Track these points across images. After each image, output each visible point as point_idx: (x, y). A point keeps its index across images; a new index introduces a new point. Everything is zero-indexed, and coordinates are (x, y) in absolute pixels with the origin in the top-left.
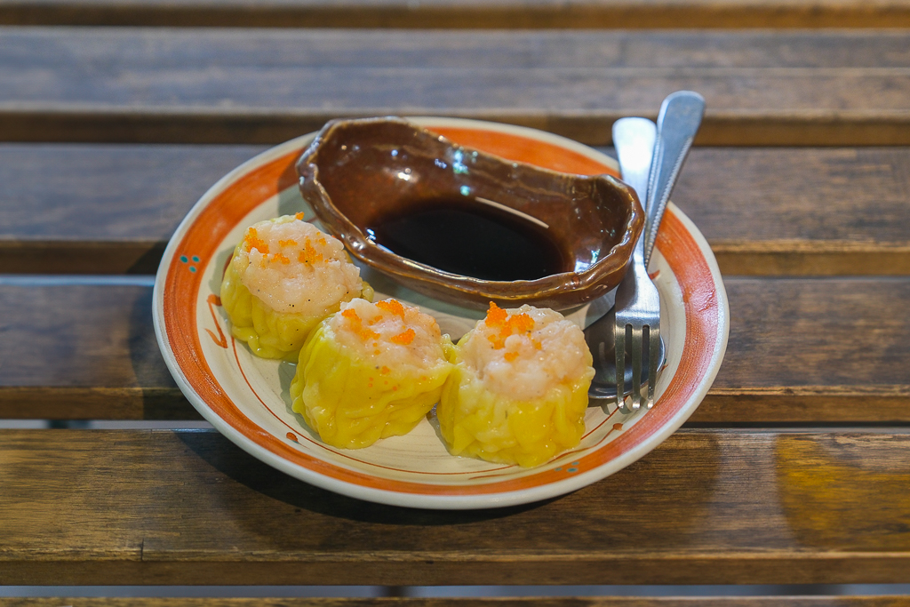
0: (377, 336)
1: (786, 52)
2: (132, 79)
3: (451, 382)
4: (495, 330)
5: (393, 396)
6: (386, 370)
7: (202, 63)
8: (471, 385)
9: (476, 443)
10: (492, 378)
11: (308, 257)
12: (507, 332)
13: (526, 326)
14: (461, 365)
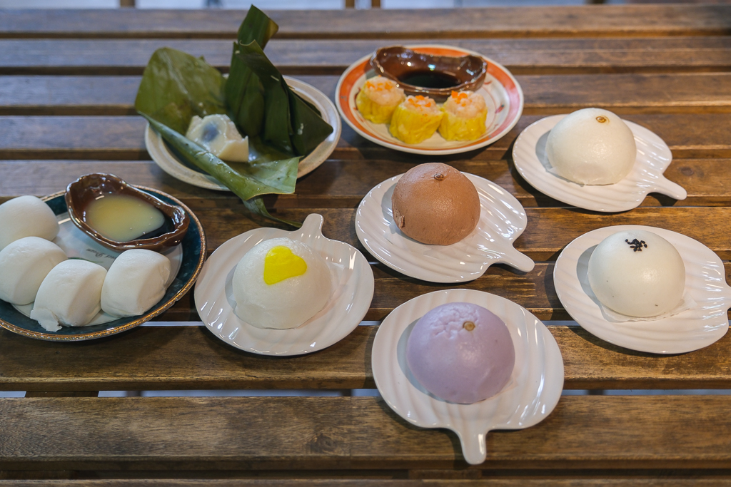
0: (420, 106)
1: (517, 46)
2: (292, 55)
3: (445, 118)
4: (456, 99)
5: (427, 125)
6: (426, 115)
7: (315, 50)
8: (452, 117)
9: (456, 135)
10: (459, 112)
11: (388, 87)
12: (460, 99)
13: (465, 96)
14: (447, 112)
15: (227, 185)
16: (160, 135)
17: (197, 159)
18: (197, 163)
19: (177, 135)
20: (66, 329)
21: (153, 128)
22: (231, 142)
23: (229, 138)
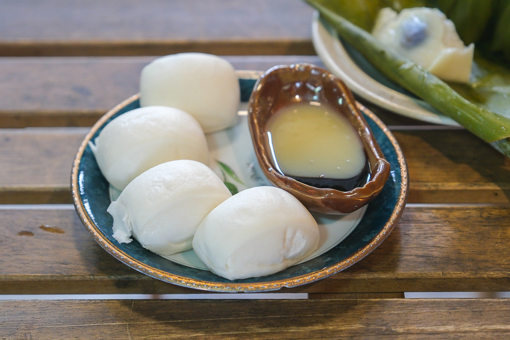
15: (454, 118)
16: (334, 32)
17: (401, 76)
18: (401, 82)
19: (364, 34)
20: (135, 246)
21: (323, 19)
22: (449, 51)
23: (446, 45)
